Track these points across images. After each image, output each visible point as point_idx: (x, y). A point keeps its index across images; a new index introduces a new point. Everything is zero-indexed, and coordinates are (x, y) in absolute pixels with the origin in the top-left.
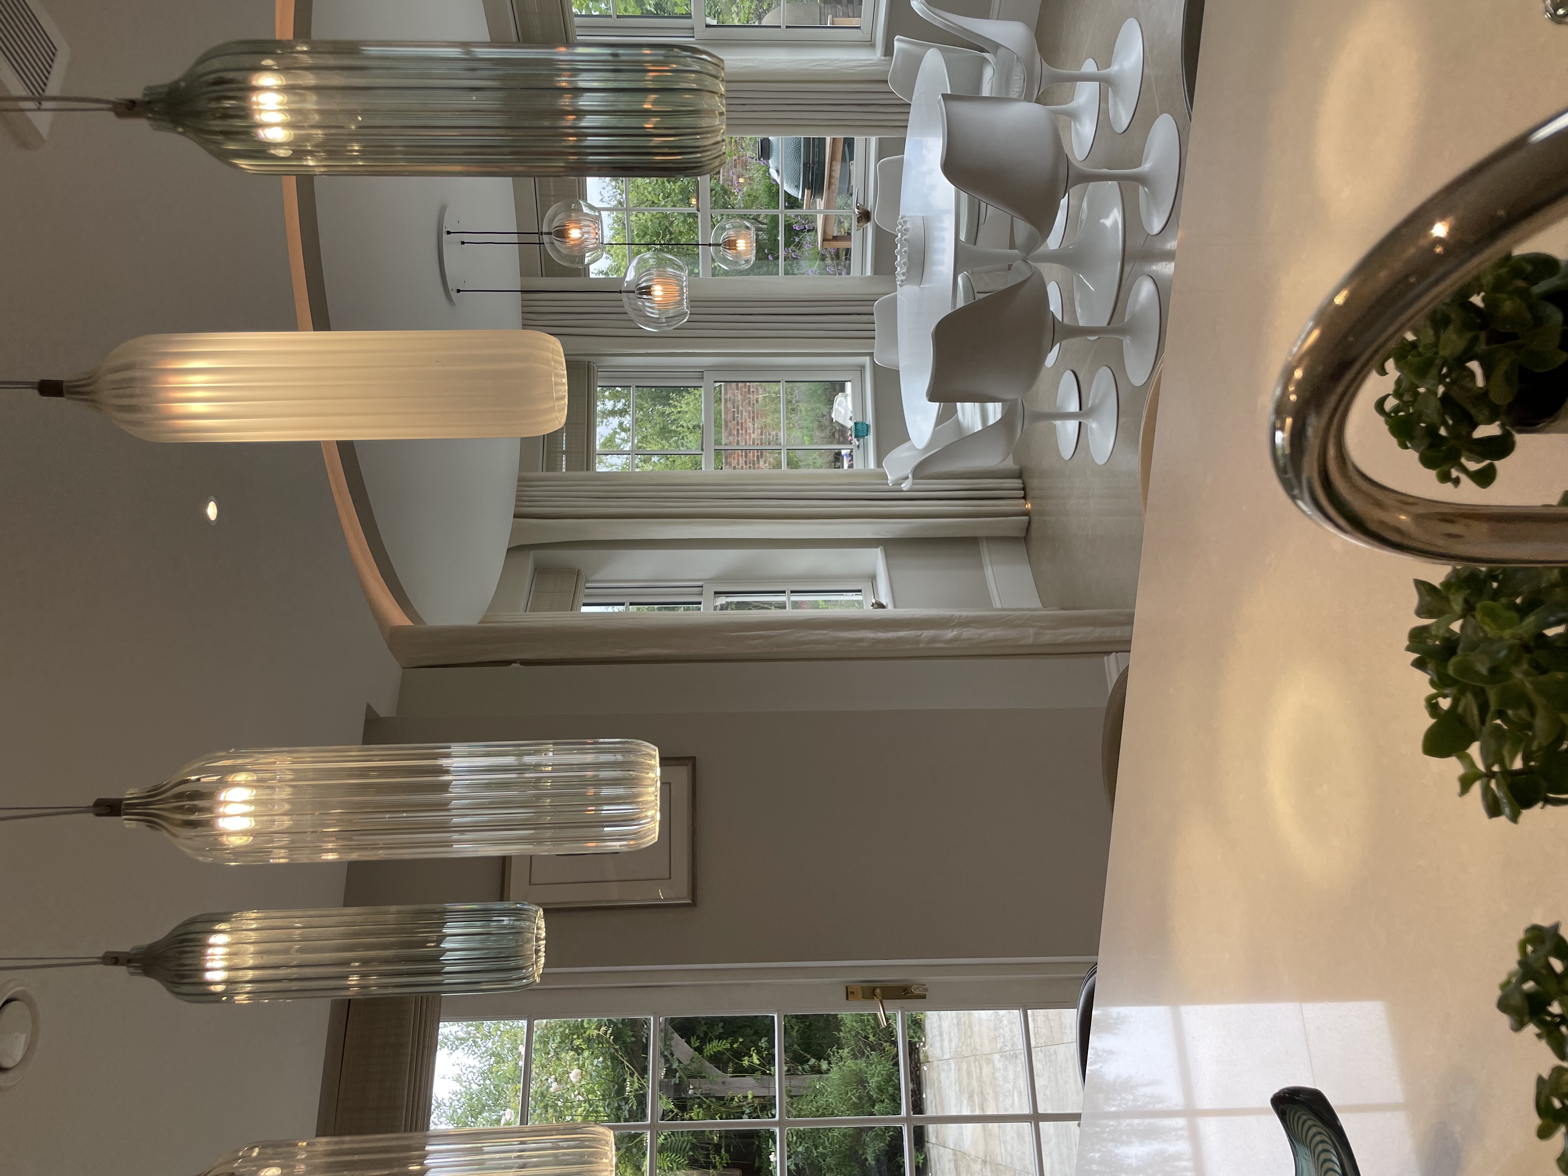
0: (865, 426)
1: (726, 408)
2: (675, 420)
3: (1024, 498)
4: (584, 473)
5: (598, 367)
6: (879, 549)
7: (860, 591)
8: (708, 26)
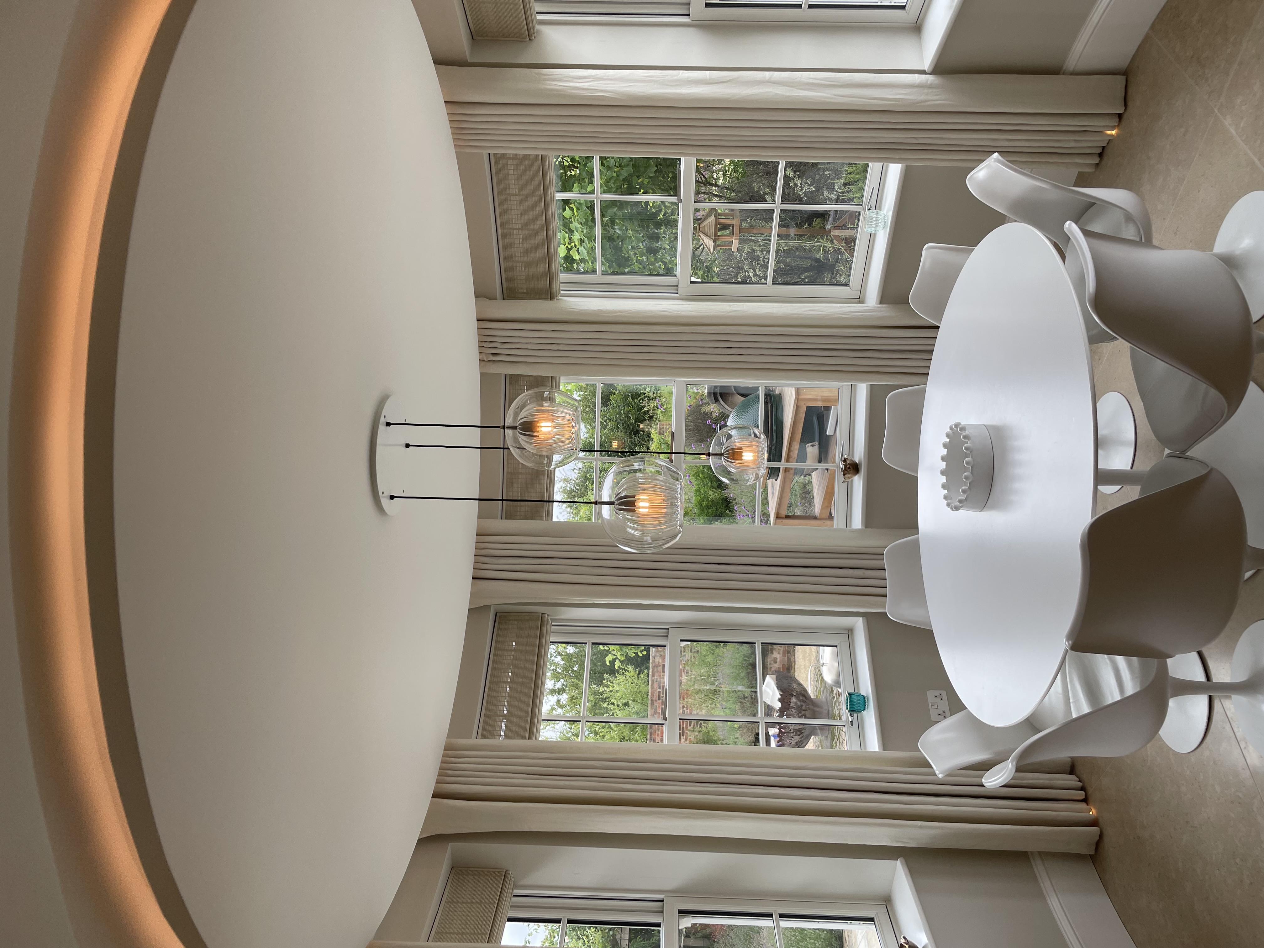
0: (862, 698)
1: (652, 688)
2: (606, 698)
3: (1085, 800)
4: (526, 742)
5: (553, 620)
6: (898, 862)
7: (871, 920)
8: (692, 282)
